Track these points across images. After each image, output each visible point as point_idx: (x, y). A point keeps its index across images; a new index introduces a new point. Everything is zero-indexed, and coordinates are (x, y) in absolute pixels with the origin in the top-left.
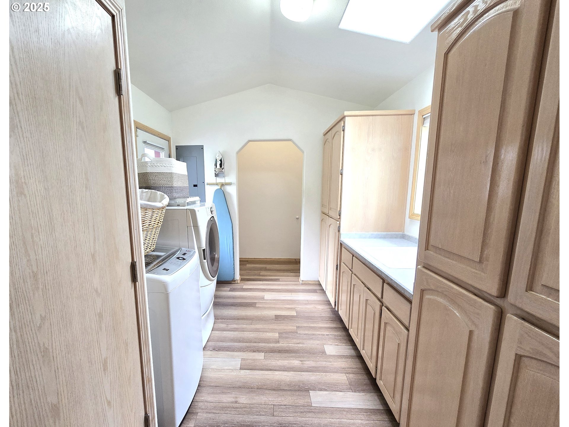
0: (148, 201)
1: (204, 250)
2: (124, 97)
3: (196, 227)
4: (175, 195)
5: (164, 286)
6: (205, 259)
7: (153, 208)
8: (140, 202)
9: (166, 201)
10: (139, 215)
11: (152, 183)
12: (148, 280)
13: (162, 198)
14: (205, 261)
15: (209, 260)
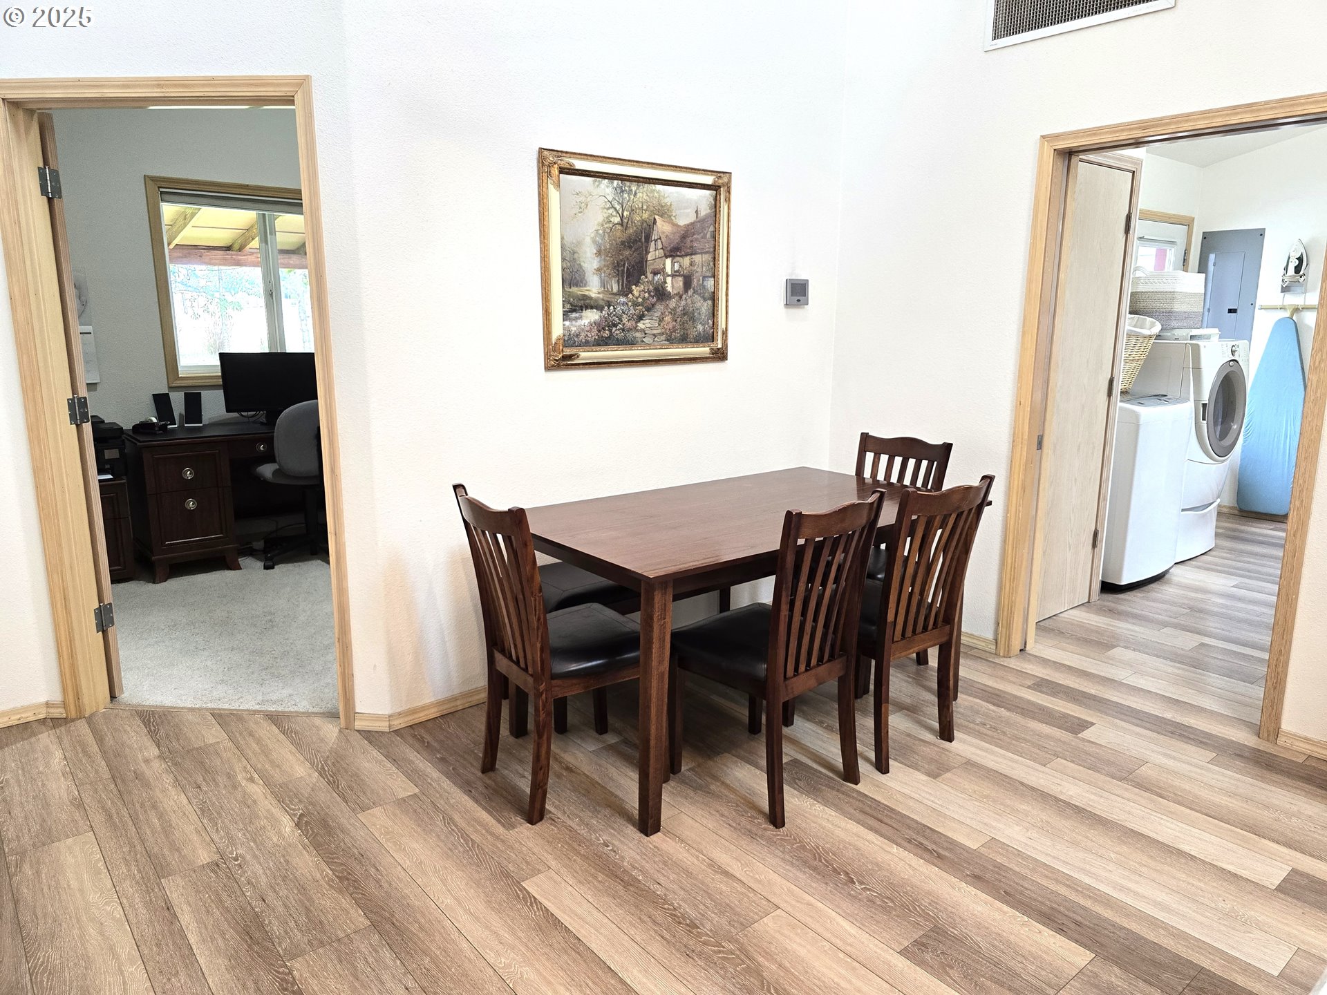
0: (1135, 327)
1: (1204, 405)
2: (1130, 235)
3: (1197, 369)
4: (1174, 323)
5: (1137, 416)
6: (1204, 419)
7: (1137, 335)
8: (1127, 328)
9: (1157, 328)
10: (1123, 339)
11: (1141, 306)
12: (1121, 408)
13: (1152, 325)
14: (1205, 422)
15: (1211, 423)
